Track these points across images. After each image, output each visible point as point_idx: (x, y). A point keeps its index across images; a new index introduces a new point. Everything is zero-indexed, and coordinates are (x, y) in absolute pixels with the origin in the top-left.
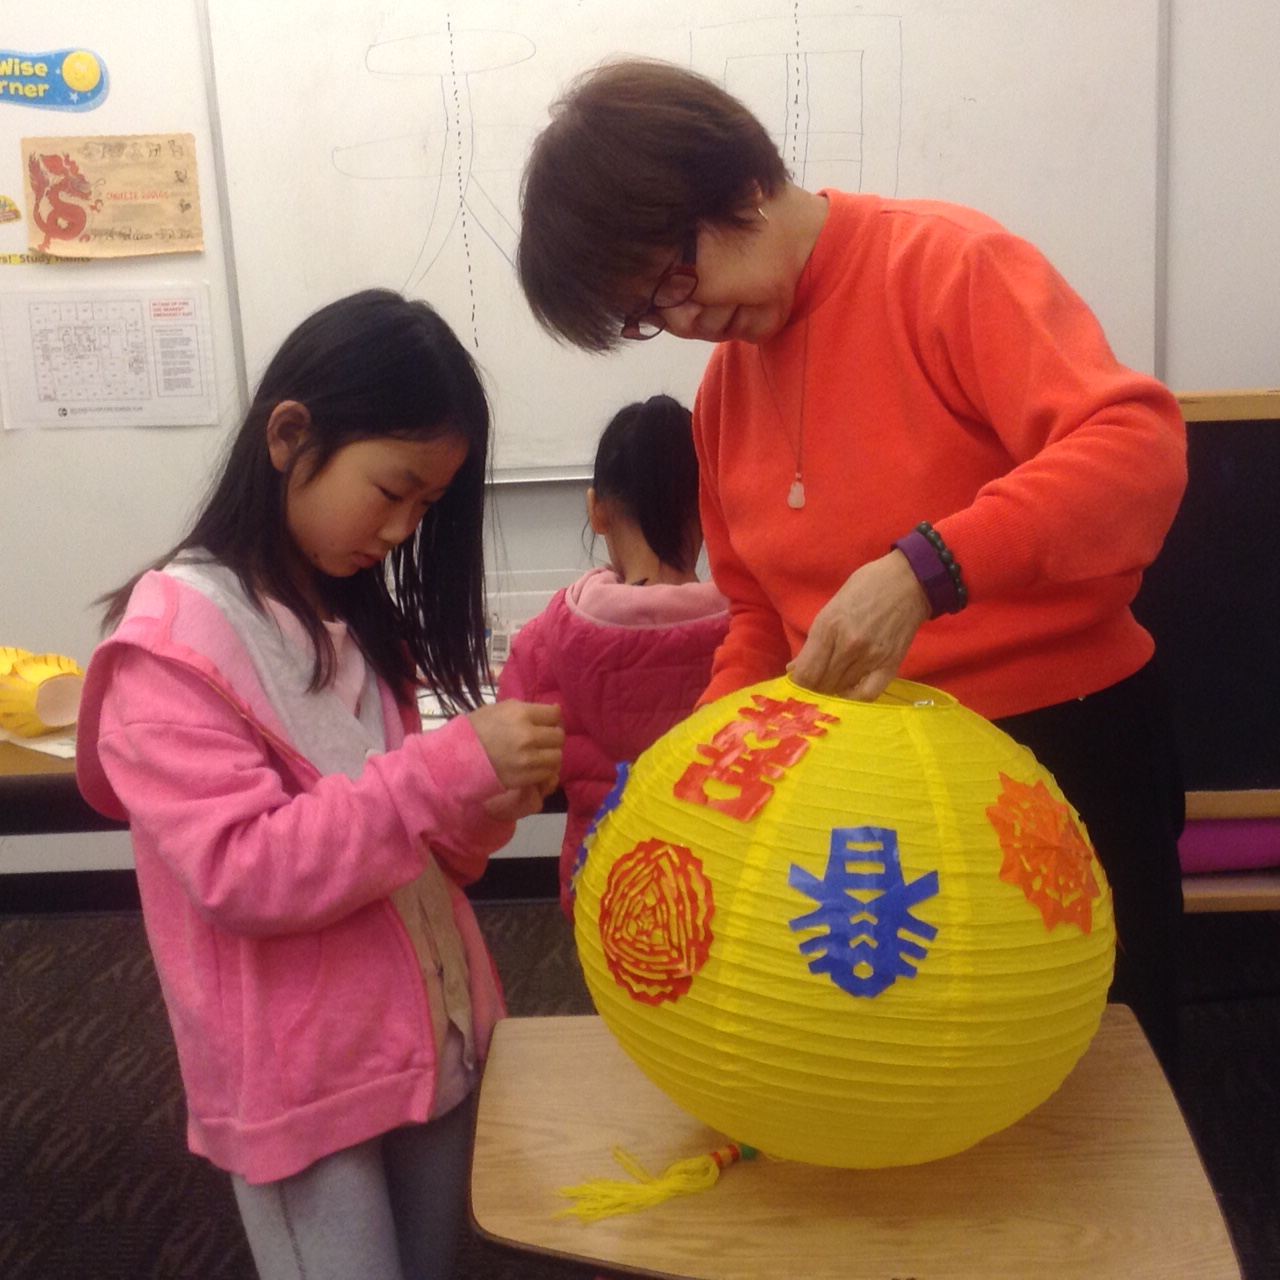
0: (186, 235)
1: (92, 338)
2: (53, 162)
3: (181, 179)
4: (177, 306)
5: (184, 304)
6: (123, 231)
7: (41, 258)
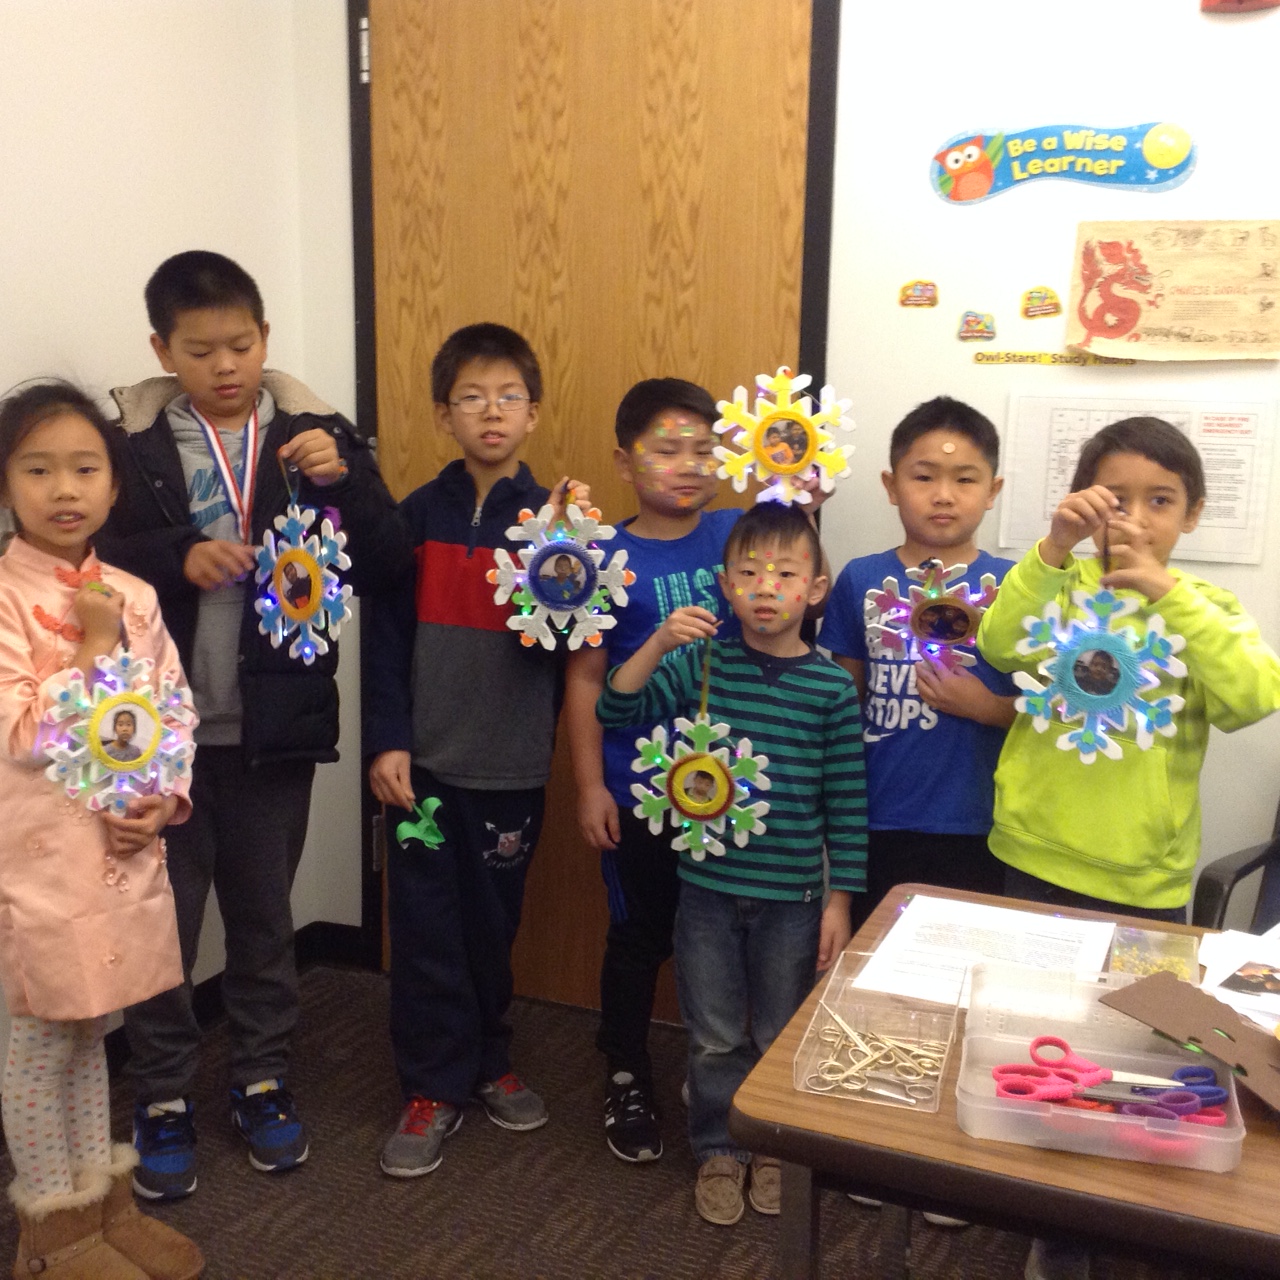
3: (1267, 273)
4: (1232, 422)
6: (1183, 331)
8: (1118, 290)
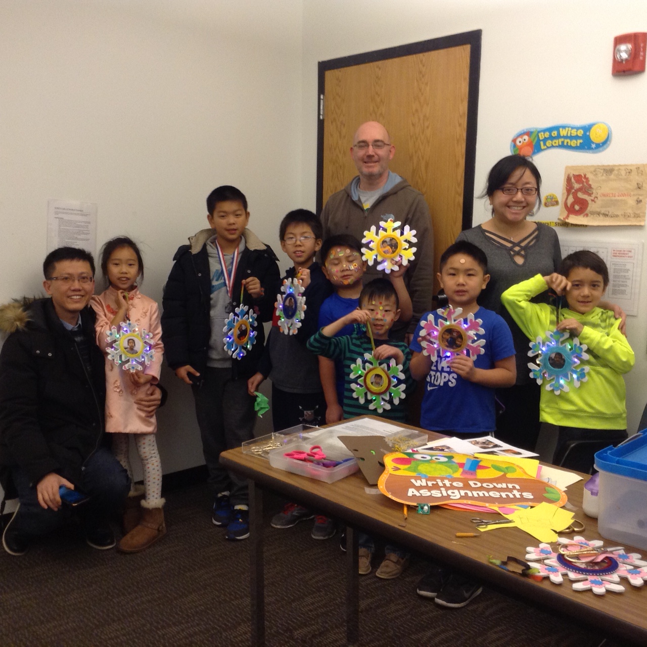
2: (578, 178)
3: (639, 187)
4: (626, 252)
5: (629, 251)
6: (605, 213)
8: (580, 195)
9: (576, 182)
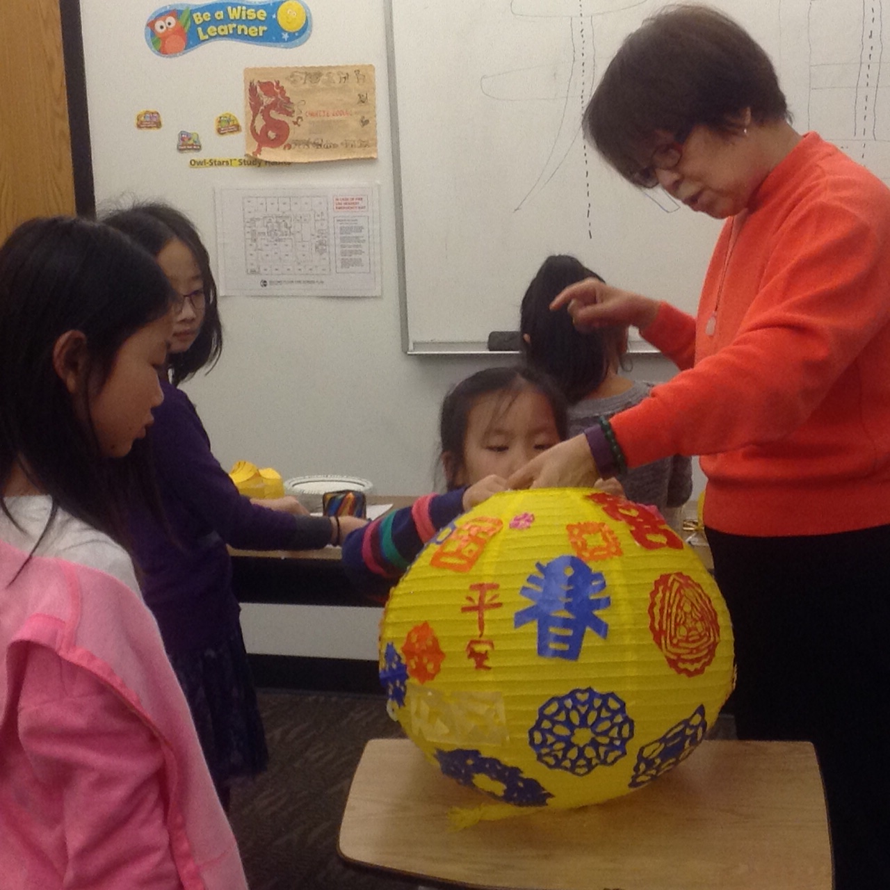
0: (364, 145)
1: (289, 225)
2: (268, 87)
3: (363, 100)
4: (354, 201)
5: (359, 199)
6: (316, 142)
7: (254, 162)
8: (274, 114)
9: (265, 94)
